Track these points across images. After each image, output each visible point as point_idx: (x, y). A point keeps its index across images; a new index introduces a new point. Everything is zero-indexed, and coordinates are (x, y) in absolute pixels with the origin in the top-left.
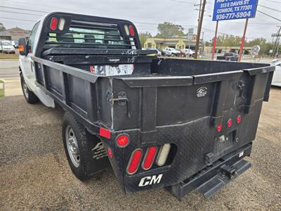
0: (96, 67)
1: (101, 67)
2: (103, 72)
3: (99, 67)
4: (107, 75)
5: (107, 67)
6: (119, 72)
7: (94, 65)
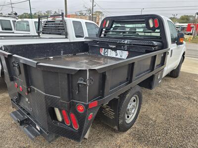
0: (103, 49)
1: (106, 50)
2: (106, 53)
3: (105, 50)
4: (109, 56)
5: (109, 50)
6: (117, 55)
7: (102, 48)
